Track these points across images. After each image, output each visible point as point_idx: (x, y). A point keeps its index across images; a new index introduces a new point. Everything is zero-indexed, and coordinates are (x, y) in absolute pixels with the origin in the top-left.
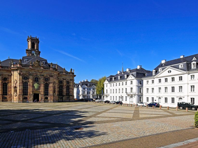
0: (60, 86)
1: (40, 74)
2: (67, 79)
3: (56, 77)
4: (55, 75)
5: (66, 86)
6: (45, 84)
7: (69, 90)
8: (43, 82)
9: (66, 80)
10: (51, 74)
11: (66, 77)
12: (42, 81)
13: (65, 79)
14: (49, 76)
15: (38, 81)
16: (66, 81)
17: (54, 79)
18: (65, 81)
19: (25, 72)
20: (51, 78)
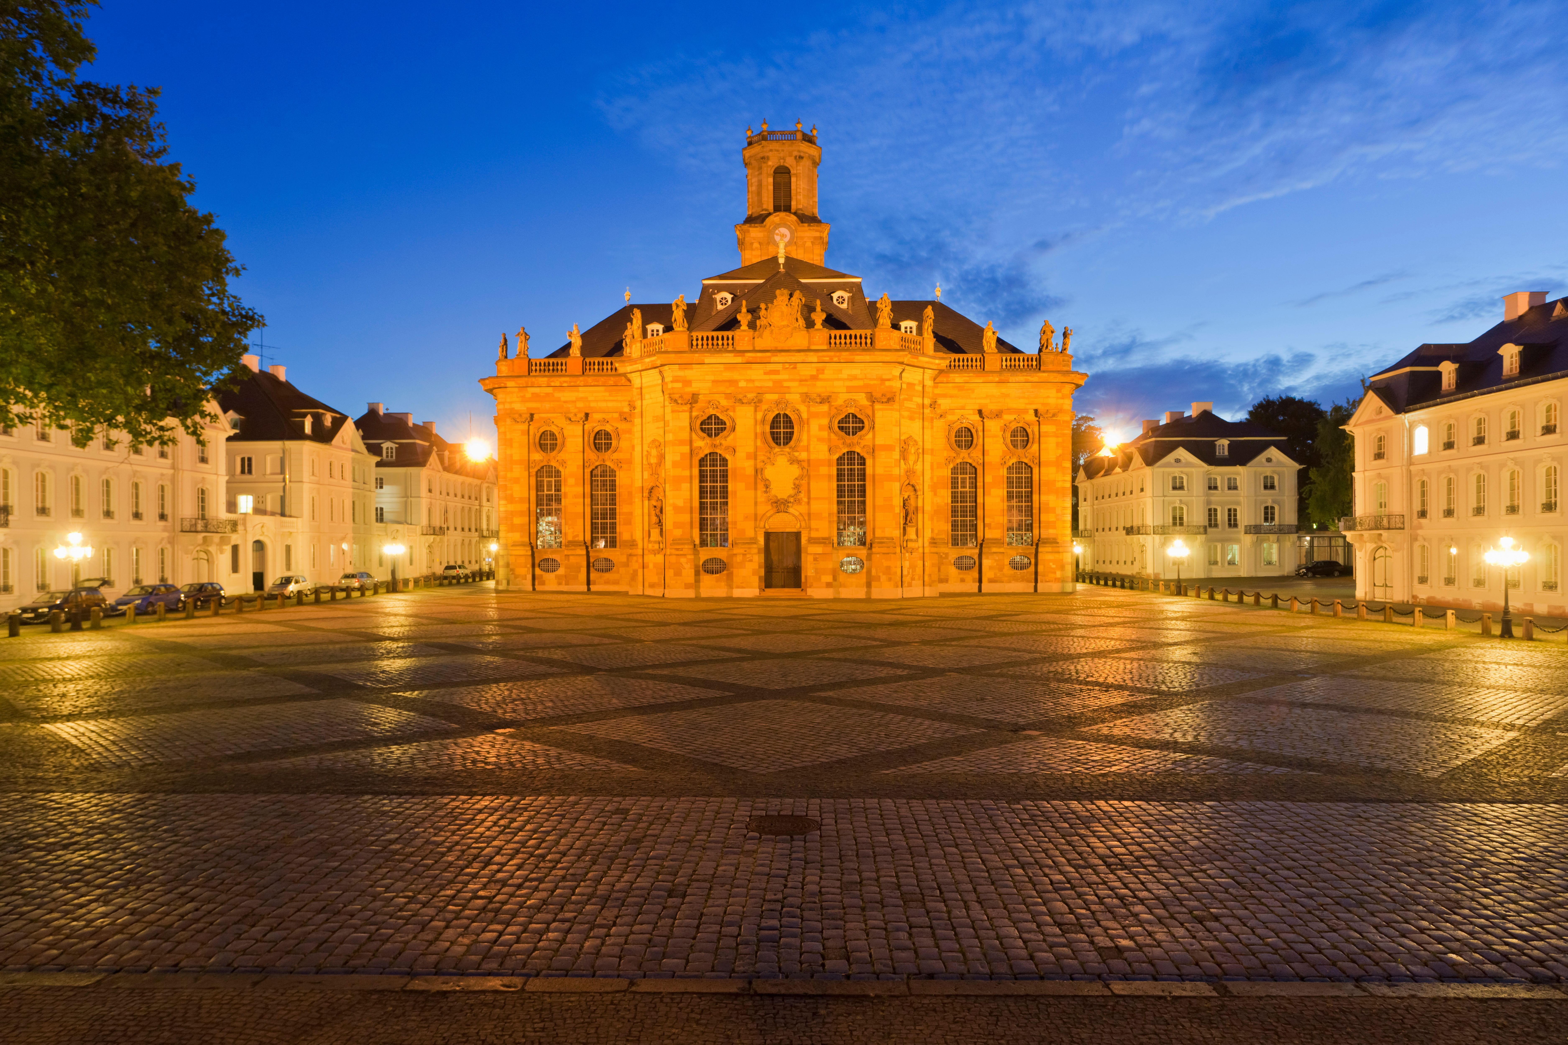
0: (954, 471)
1: (805, 390)
2: (1009, 411)
3: (920, 400)
4: (911, 385)
5: (1004, 472)
6: (840, 460)
7: (1030, 496)
8: (825, 448)
9: (1008, 417)
10: (883, 380)
11: (1006, 396)
12: (820, 440)
13: (998, 415)
14: (862, 399)
15: (792, 443)
16: (1004, 429)
17: (901, 416)
18: (993, 426)
19: (710, 385)
20: (883, 416)
